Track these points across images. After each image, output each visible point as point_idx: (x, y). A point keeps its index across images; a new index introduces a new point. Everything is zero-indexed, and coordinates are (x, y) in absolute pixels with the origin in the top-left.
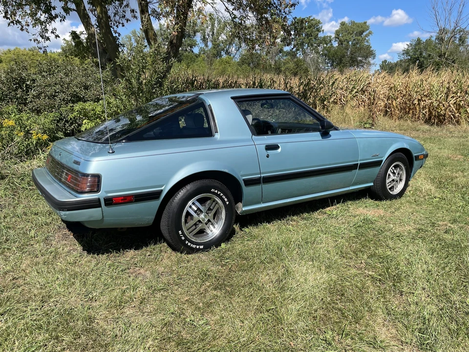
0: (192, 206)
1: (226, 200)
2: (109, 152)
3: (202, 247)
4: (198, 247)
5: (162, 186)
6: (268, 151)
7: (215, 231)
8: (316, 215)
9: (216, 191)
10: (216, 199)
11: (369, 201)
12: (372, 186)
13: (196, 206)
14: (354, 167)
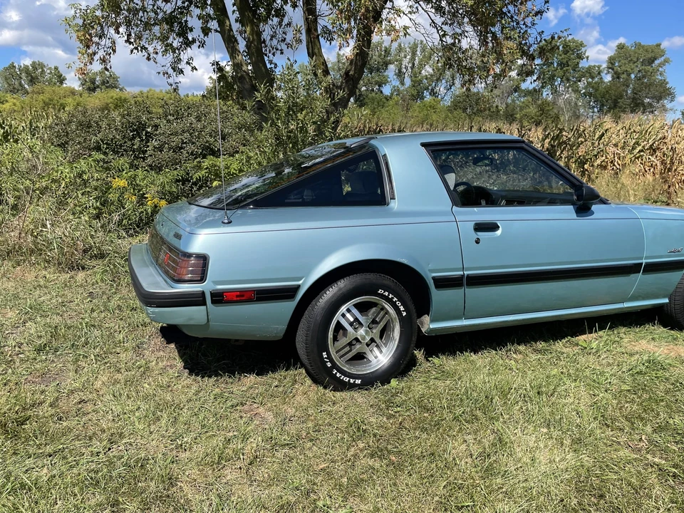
0: (346, 314)
1: (402, 308)
2: (223, 223)
3: (358, 382)
4: (352, 381)
5: (300, 279)
6: (478, 233)
7: (381, 358)
8: (559, 345)
9: (386, 294)
10: (386, 306)
11: (660, 330)
12: (667, 304)
13: (353, 315)
14: (634, 269)
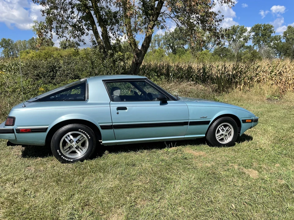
0: (67, 137)
1: (88, 136)
2: (23, 107)
3: (72, 160)
4: (69, 160)
5: (47, 125)
9: (82, 131)
10: (82, 135)
14: (185, 123)
